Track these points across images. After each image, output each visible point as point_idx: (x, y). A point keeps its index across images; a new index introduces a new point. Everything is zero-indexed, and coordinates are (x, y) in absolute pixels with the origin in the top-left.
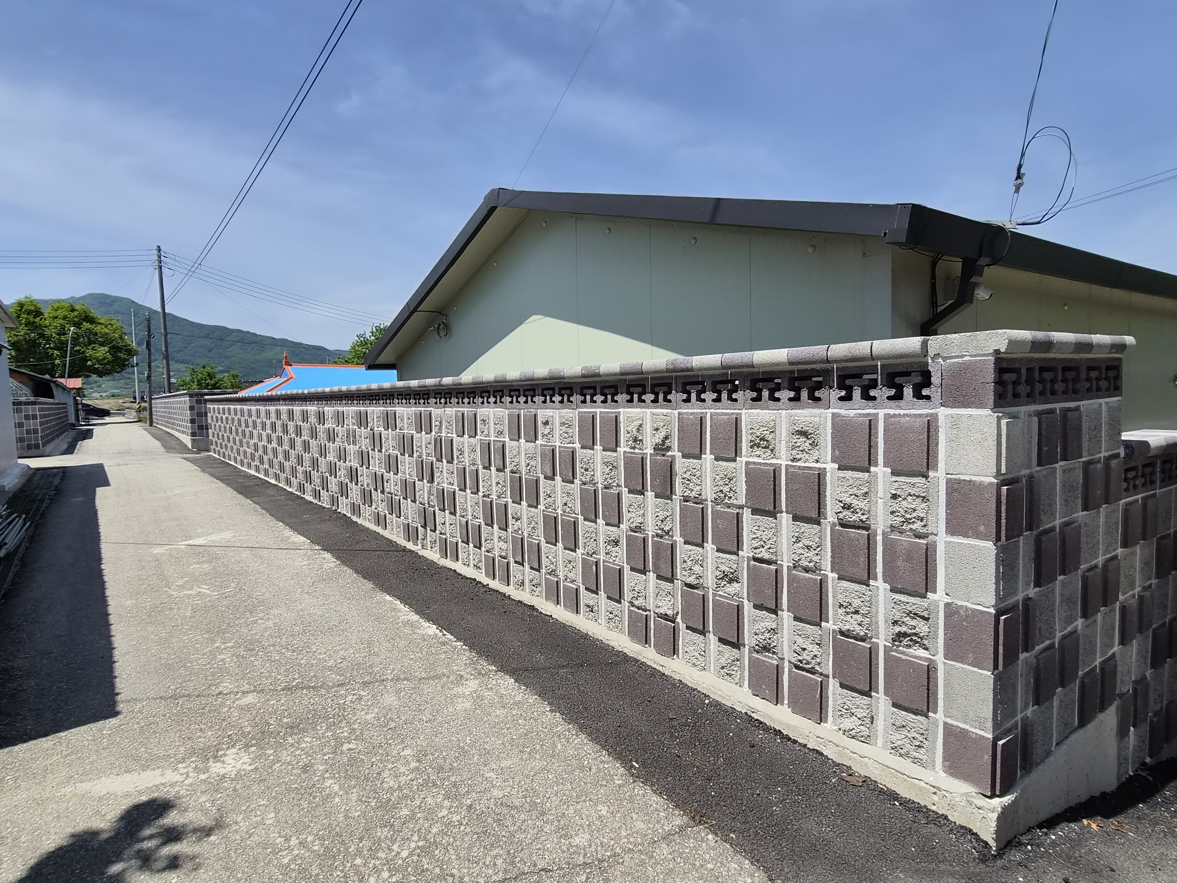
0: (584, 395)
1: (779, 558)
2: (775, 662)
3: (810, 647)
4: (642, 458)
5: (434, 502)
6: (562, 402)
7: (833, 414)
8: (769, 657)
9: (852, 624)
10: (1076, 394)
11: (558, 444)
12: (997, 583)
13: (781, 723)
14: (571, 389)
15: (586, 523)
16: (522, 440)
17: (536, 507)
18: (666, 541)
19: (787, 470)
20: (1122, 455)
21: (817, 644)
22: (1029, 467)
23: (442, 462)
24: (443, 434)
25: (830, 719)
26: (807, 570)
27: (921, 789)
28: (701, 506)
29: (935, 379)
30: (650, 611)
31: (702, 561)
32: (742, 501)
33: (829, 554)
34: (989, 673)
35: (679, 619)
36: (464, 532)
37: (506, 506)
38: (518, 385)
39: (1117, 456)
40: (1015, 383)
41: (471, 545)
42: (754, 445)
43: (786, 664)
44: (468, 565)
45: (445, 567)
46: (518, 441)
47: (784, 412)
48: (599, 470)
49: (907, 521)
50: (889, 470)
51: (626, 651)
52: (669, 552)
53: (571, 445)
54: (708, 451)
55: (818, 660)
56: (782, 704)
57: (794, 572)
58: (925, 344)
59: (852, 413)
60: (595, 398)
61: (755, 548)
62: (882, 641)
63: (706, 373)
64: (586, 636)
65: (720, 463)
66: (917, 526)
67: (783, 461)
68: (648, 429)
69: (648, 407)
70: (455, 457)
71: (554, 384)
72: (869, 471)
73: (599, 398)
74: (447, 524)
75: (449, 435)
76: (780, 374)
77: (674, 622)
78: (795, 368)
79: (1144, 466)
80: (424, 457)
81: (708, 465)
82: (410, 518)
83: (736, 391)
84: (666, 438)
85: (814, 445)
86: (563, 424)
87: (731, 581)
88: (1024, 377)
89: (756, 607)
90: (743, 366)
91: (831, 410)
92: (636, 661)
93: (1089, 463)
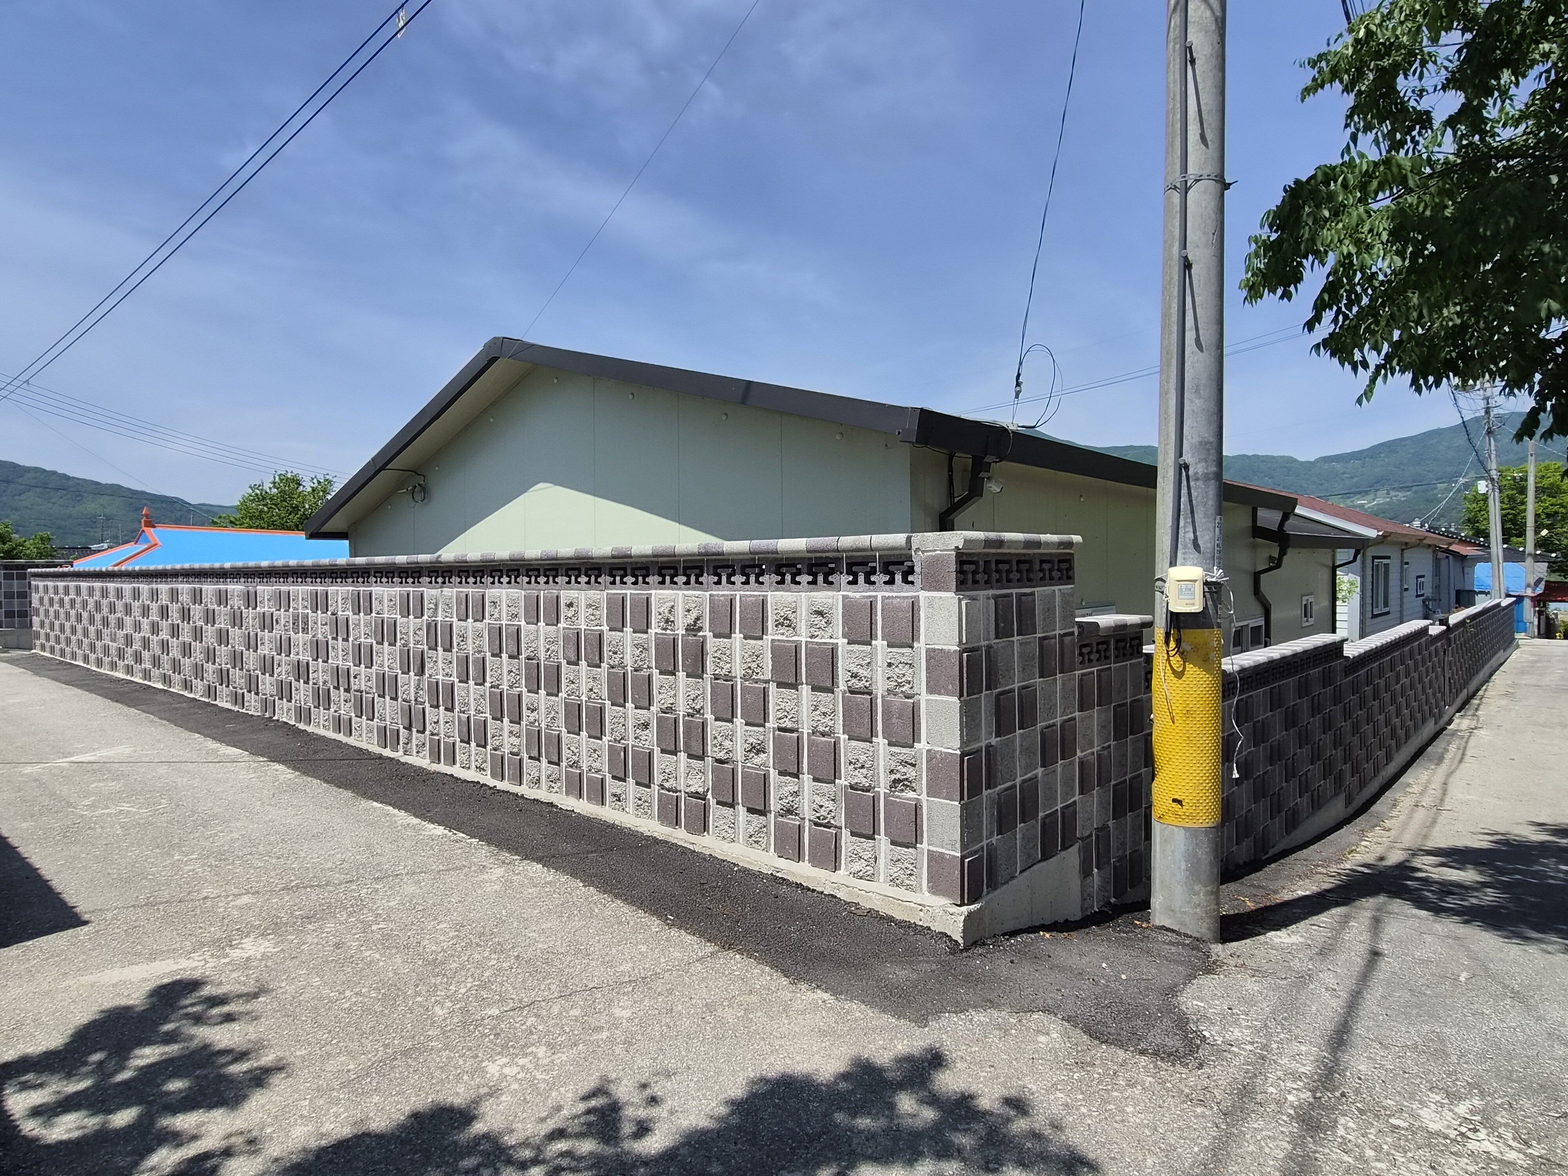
0: (614, 577)
1: (800, 726)
2: (797, 823)
3: (826, 804)
4: (674, 639)
5: (425, 697)
6: (588, 583)
7: (843, 596)
8: (792, 819)
9: (859, 778)
10: (1030, 582)
11: (583, 627)
12: (961, 730)
13: (803, 877)
14: (599, 569)
15: (614, 708)
16: (542, 624)
17: (557, 696)
18: (698, 719)
19: (806, 646)
20: (1076, 633)
21: (833, 800)
22: (988, 640)
23: (436, 650)
24: (439, 619)
25: (843, 866)
26: (823, 734)
27: (911, 909)
28: (731, 683)
29: (917, 569)
30: (680, 791)
31: (732, 735)
32: (768, 676)
33: (841, 718)
34: (957, 803)
35: (709, 796)
36: (465, 729)
37: (520, 696)
38: (538, 565)
39: (1072, 633)
40: (974, 573)
41: (473, 744)
42: (778, 624)
43: (807, 823)
44: (469, 768)
45: (439, 773)
46: (536, 624)
47: (803, 594)
48: (629, 652)
49: (899, 685)
50: (885, 643)
51: (656, 835)
52: (700, 730)
53: (598, 628)
54: (737, 631)
55: (833, 814)
56: (804, 861)
57: (813, 737)
58: (909, 539)
59: (858, 595)
60: (625, 580)
61: (780, 719)
62: (882, 789)
63: (735, 557)
64: (613, 826)
65: (749, 641)
66: (906, 688)
67: (803, 639)
68: (680, 610)
69: (680, 589)
70: (455, 644)
71: (580, 564)
72: (870, 645)
73: (629, 579)
74: (442, 722)
75: (447, 619)
76: (801, 560)
77: (704, 799)
78: (813, 555)
79: (1098, 644)
80: (412, 645)
81: (738, 643)
82: (388, 718)
83: (763, 575)
84: (698, 619)
85: (828, 623)
86: (589, 606)
87: (758, 752)
88: (981, 569)
89: (781, 773)
90: (768, 553)
91: (841, 593)
92: (666, 842)
93: (1043, 639)
